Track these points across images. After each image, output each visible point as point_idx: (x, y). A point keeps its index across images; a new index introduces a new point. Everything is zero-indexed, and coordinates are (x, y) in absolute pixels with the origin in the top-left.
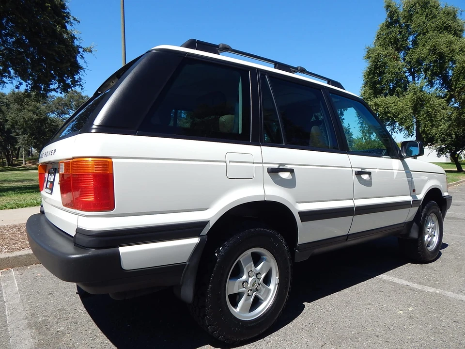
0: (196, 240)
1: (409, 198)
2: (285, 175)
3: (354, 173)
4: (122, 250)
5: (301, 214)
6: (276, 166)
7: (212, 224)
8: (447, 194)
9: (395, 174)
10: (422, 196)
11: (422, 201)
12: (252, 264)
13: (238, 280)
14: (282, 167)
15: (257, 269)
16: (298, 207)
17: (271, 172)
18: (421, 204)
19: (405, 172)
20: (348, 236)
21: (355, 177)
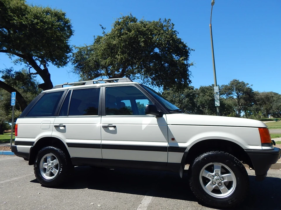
0: (30, 147)
1: (166, 144)
2: (62, 128)
3: (102, 127)
4: (17, 146)
5: (68, 144)
6: (58, 125)
7: (35, 143)
8: (260, 148)
9: (144, 127)
10: (188, 144)
11: (189, 148)
12: (50, 159)
13: (45, 163)
14: (61, 125)
15: (52, 162)
16: (66, 141)
17: (56, 126)
18: (187, 150)
19: (158, 125)
20: (102, 159)
21: (102, 129)
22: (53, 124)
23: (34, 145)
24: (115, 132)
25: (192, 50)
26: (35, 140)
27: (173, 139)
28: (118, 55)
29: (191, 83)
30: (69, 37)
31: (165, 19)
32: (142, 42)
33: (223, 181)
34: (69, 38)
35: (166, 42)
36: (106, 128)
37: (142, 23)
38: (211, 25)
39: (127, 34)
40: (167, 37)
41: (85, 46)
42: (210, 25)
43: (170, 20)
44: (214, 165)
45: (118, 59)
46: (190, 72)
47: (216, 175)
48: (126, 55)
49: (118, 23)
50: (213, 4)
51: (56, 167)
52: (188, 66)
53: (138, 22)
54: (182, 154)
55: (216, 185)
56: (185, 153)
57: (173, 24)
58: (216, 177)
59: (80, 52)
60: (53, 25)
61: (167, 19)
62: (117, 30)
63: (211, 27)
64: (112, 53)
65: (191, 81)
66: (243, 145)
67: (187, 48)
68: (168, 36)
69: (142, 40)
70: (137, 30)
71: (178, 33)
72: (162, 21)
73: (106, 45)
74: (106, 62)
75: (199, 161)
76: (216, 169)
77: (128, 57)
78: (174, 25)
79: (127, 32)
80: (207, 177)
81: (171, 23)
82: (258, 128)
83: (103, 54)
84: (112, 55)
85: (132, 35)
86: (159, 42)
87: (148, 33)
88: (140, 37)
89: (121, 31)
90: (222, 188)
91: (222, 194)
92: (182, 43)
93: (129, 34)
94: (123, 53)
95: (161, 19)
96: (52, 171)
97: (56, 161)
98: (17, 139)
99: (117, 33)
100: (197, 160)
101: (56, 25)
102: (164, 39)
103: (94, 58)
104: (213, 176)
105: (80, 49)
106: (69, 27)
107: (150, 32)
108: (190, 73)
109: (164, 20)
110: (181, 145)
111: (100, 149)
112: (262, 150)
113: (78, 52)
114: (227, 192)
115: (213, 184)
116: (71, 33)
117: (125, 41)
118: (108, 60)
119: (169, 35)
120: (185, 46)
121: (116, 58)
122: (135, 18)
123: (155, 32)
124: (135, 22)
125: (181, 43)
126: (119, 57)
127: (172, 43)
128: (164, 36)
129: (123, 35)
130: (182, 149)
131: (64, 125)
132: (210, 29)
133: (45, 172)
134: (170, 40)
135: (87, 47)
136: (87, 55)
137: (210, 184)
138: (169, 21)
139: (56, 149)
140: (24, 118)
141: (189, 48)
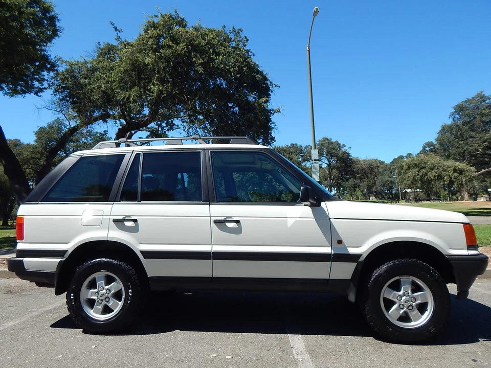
0: (58, 260)
1: (328, 250)
2: (128, 224)
3: (212, 222)
4: (25, 259)
5: (143, 252)
6: (121, 218)
7: (70, 252)
8: (465, 252)
9: (290, 222)
10: (363, 249)
11: (365, 256)
12: (103, 282)
13: (91, 290)
14: (127, 218)
15: (107, 287)
16: (139, 247)
17: (115, 221)
18: (362, 259)
19: (314, 219)
20: (212, 278)
21: (213, 225)
22: (109, 217)
23: (67, 255)
24: (238, 231)
25: (276, 86)
26: (70, 247)
27: (340, 242)
28: (154, 84)
29: (275, 141)
30: (49, 39)
31: (234, 28)
32: (198, 66)
33: (414, 304)
34: (50, 41)
35: (237, 68)
36: (220, 223)
37: (196, 29)
38: (309, 48)
39: (170, 47)
40: (237, 60)
41: (82, 61)
42: (307, 48)
43: (241, 30)
44: (402, 280)
45: (153, 92)
46: (273, 123)
47: (404, 295)
48: (169, 87)
49: (154, 26)
50: (316, 13)
51: (117, 296)
52: (271, 113)
53: (190, 28)
54: (354, 265)
55: (405, 309)
56: (359, 263)
57: (246, 37)
58: (405, 297)
59: (71, 72)
60: (21, 13)
61: (236, 29)
62: (151, 37)
63: (309, 50)
64: (140, 79)
65: (274, 138)
66: (444, 250)
67: (268, 82)
68: (240, 59)
69: (200, 62)
70: (190, 43)
71: (254, 55)
72: (228, 29)
73: (130, 64)
74: (129, 96)
75: (380, 275)
76: (405, 286)
77: (172, 91)
78: (247, 40)
79: (171, 44)
80: (391, 298)
81: (243, 36)
82: (462, 224)
83: (122, 80)
84: (139, 83)
85: (181, 51)
86: (224, 67)
87: (209, 49)
88: (196, 56)
89: (158, 40)
90: (413, 314)
91: (412, 321)
92: (261, 73)
93: (176, 48)
94: (162, 81)
95: (225, 27)
96: (110, 305)
97: (117, 286)
98: (20, 246)
99: (152, 44)
100: (376, 274)
101: (28, 13)
102: (233, 63)
103: (103, 85)
104: (401, 297)
105: (71, 65)
106: (53, 20)
107: (211, 48)
108: (272, 125)
109: (231, 29)
110: (352, 251)
111: (209, 262)
112: (469, 255)
113: (67, 70)
114: (420, 318)
115: (400, 308)
116: (55, 33)
117: (167, 60)
118: (134, 93)
119: (241, 57)
120: (265, 79)
121: (149, 90)
122: (183, 20)
123: (222, 49)
124: (184, 27)
125: (258, 72)
126: (156, 88)
127: (246, 71)
128: (234, 58)
129: (163, 47)
130: (354, 258)
131: (133, 218)
132: (308, 54)
133: (92, 307)
134: (245, 67)
135: (86, 62)
136: (86, 78)
137: (396, 309)
138: (238, 33)
139: (115, 262)
140: (38, 204)
141: (270, 82)
